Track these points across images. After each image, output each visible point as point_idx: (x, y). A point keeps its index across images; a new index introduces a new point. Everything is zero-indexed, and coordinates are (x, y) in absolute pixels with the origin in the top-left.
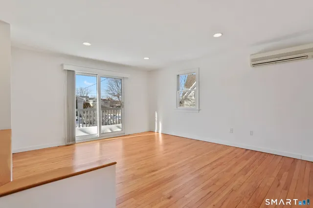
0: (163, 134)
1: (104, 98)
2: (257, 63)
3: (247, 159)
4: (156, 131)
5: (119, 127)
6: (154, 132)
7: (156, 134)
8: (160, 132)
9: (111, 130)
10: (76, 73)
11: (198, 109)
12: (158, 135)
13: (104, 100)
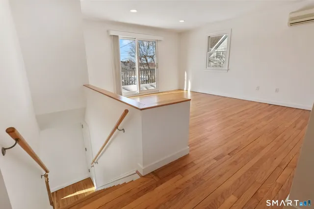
0: (192, 92)
1: (124, 61)
2: (294, 23)
3: (269, 111)
4: (185, 89)
5: (152, 86)
6: (183, 90)
7: (185, 91)
8: (189, 90)
9: (146, 88)
10: (120, 38)
11: (227, 69)
12: (187, 93)
13: (124, 62)
